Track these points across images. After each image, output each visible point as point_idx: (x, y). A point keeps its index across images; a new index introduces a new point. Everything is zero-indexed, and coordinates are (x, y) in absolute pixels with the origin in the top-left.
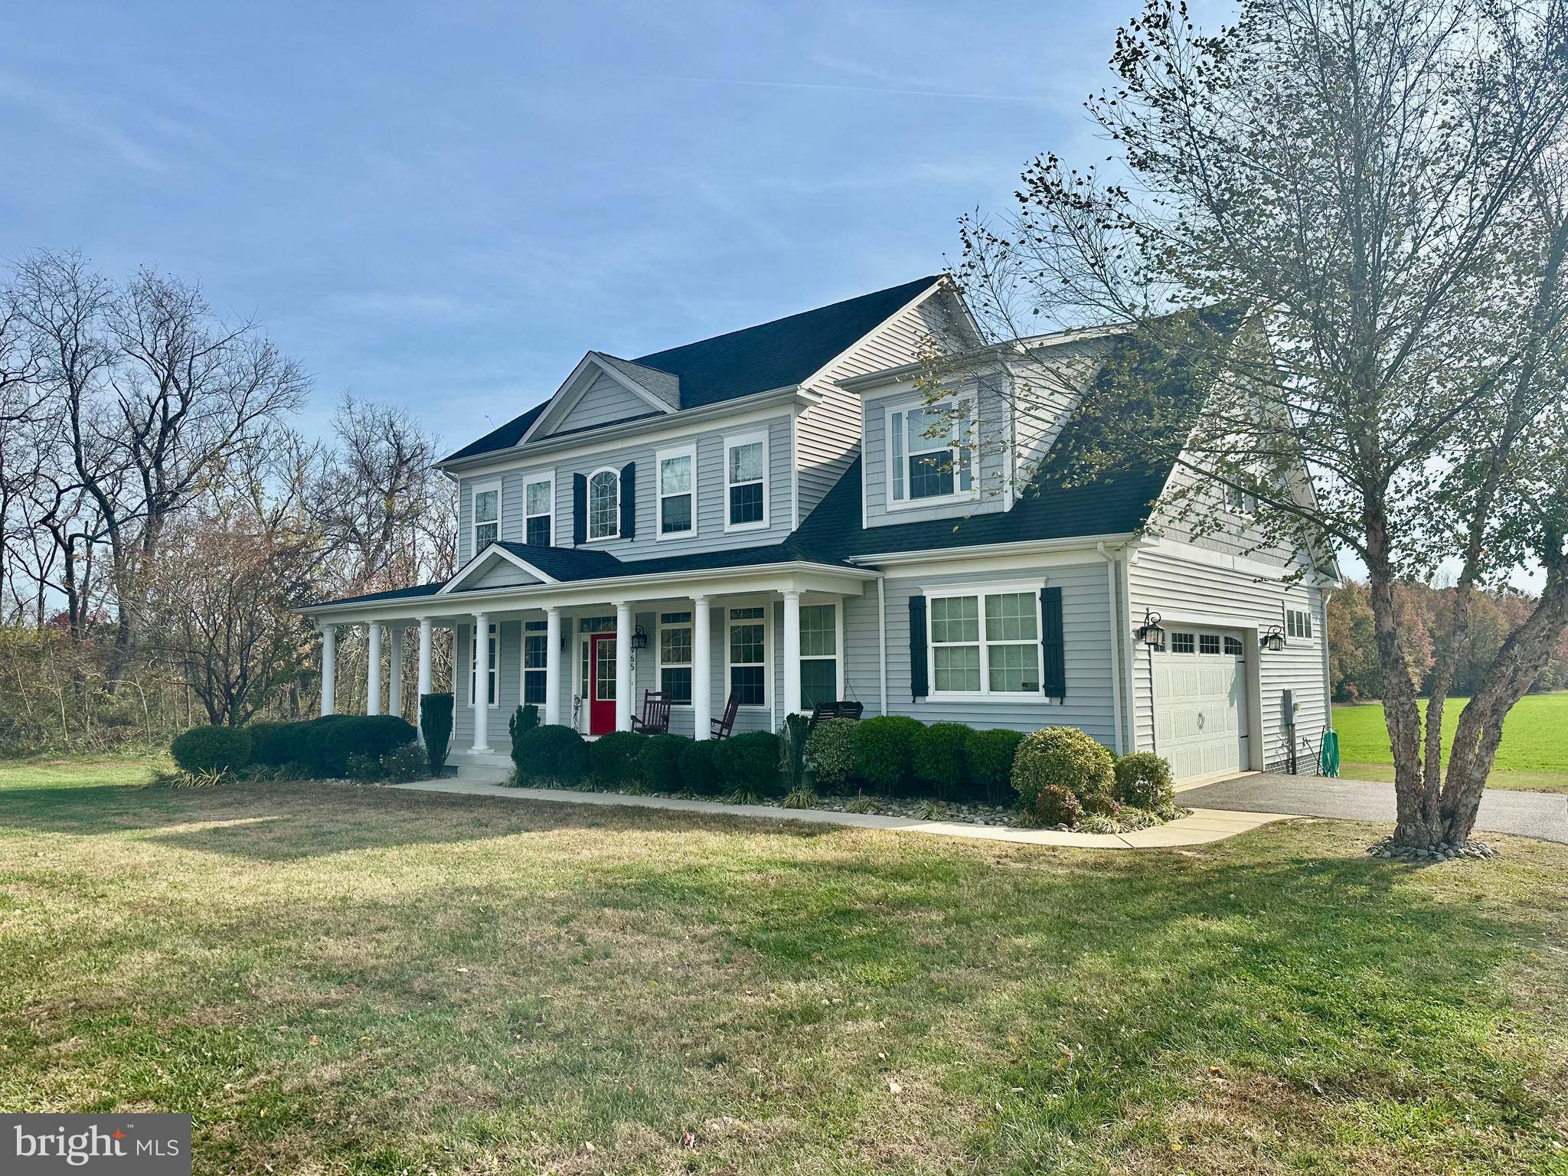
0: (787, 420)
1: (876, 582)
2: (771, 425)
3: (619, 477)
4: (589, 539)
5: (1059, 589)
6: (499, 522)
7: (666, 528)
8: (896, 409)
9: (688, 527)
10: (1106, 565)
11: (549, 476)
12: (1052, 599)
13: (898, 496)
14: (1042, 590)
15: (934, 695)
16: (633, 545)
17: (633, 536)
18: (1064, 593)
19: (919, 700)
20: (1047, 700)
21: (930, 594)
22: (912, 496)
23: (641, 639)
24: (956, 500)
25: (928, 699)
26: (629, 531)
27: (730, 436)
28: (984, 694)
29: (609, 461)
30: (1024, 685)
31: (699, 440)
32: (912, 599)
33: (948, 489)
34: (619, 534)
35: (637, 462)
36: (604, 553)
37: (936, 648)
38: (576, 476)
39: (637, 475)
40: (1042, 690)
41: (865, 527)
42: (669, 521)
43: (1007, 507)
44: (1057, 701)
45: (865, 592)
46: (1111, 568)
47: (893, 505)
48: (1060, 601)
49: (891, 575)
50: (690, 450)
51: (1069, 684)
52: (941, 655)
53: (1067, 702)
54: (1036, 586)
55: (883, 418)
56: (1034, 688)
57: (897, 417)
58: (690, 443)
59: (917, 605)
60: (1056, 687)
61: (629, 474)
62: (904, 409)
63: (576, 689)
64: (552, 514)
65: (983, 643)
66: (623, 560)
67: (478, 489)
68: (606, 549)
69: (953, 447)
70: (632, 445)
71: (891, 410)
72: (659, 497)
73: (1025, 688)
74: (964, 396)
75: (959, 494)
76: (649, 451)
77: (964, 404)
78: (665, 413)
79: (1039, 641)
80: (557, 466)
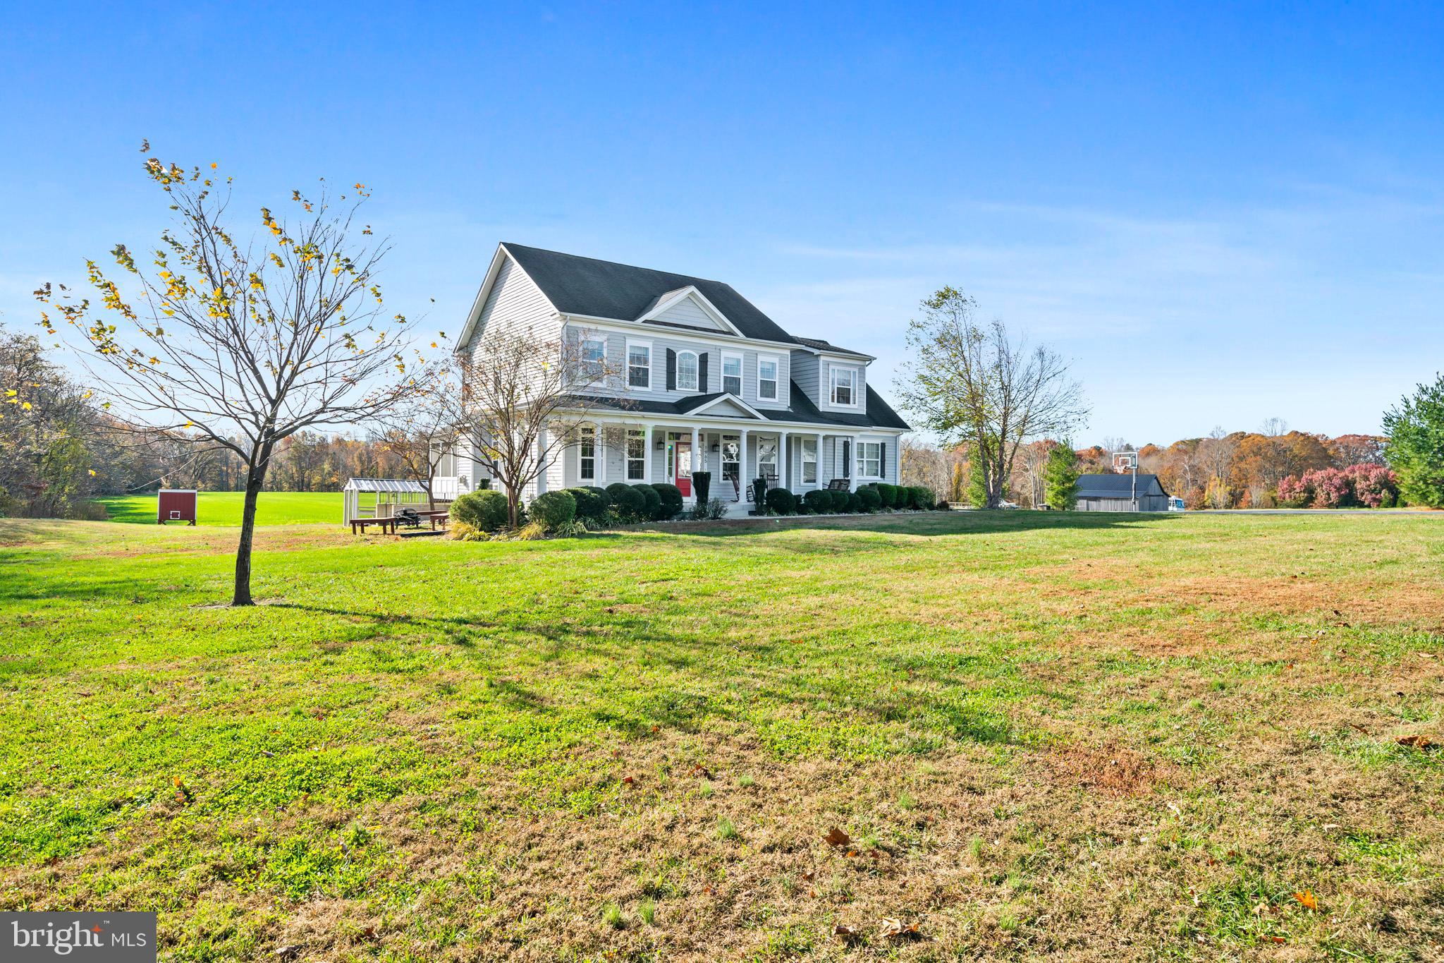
3: (698, 358)
4: (677, 388)
6: (605, 363)
8: (833, 367)
11: (647, 344)
12: (883, 445)
13: (833, 401)
14: (881, 444)
22: (837, 402)
26: (704, 388)
29: (691, 347)
31: (745, 352)
32: (844, 441)
33: (848, 402)
34: (697, 390)
35: (709, 353)
38: (668, 350)
39: (709, 360)
40: (879, 476)
42: (726, 388)
47: (830, 404)
50: (740, 356)
54: (879, 442)
55: (829, 369)
56: (878, 473)
57: (833, 371)
59: (846, 445)
60: (883, 476)
61: (704, 359)
62: (836, 368)
63: (666, 471)
67: (584, 337)
69: (851, 388)
70: (707, 344)
71: (831, 367)
72: (723, 375)
73: (875, 473)
74: (854, 370)
75: (852, 405)
76: (720, 349)
77: (854, 373)
78: (734, 334)
79: (879, 460)
80: (656, 340)
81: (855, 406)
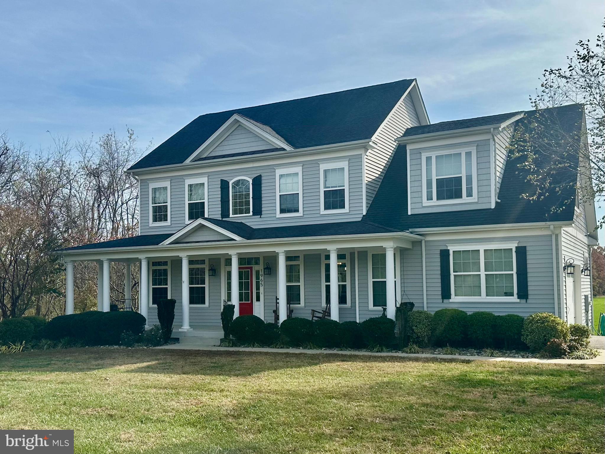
0: (360, 157)
1: (420, 242)
2: (350, 159)
3: (251, 182)
4: (231, 216)
5: (525, 247)
6: (169, 204)
7: (282, 211)
8: (428, 154)
9: (297, 211)
10: (551, 236)
11: (204, 180)
12: (521, 252)
13: (430, 198)
14: (517, 248)
15: (454, 299)
16: (261, 220)
17: (261, 214)
18: (528, 249)
19: (445, 301)
20: (518, 300)
21: (452, 249)
22: (438, 198)
23: (269, 270)
24: (464, 202)
25: (451, 301)
26: (258, 211)
27: (323, 163)
28: (483, 298)
29: (244, 173)
30: (505, 293)
31: (303, 164)
32: (441, 251)
33: (459, 195)
34: (251, 214)
35: (263, 175)
36: (241, 223)
37: (455, 275)
38: (222, 181)
39: (263, 182)
40: (516, 296)
41: (409, 213)
42: (283, 207)
43: (493, 206)
44: (524, 301)
45: (413, 246)
46: (554, 237)
47: (426, 203)
48: (526, 253)
49: (429, 238)
50: (298, 169)
51: (530, 292)
52: (458, 279)
53: (529, 301)
54: (513, 246)
55: (421, 159)
56: (512, 294)
57: (429, 159)
58: (298, 166)
59: (445, 254)
60: (523, 294)
61: (257, 182)
62: (433, 155)
63: (224, 296)
64: (206, 201)
65: (483, 273)
66: (254, 227)
67: (153, 185)
68: (243, 221)
69: (463, 175)
70: (258, 167)
71: (424, 155)
72: (278, 194)
73: (506, 294)
74: (468, 149)
75: (465, 199)
76: (273, 169)
77: (469, 154)
78: (284, 150)
79: (514, 272)
80: (209, 175)
81: (474, 198)
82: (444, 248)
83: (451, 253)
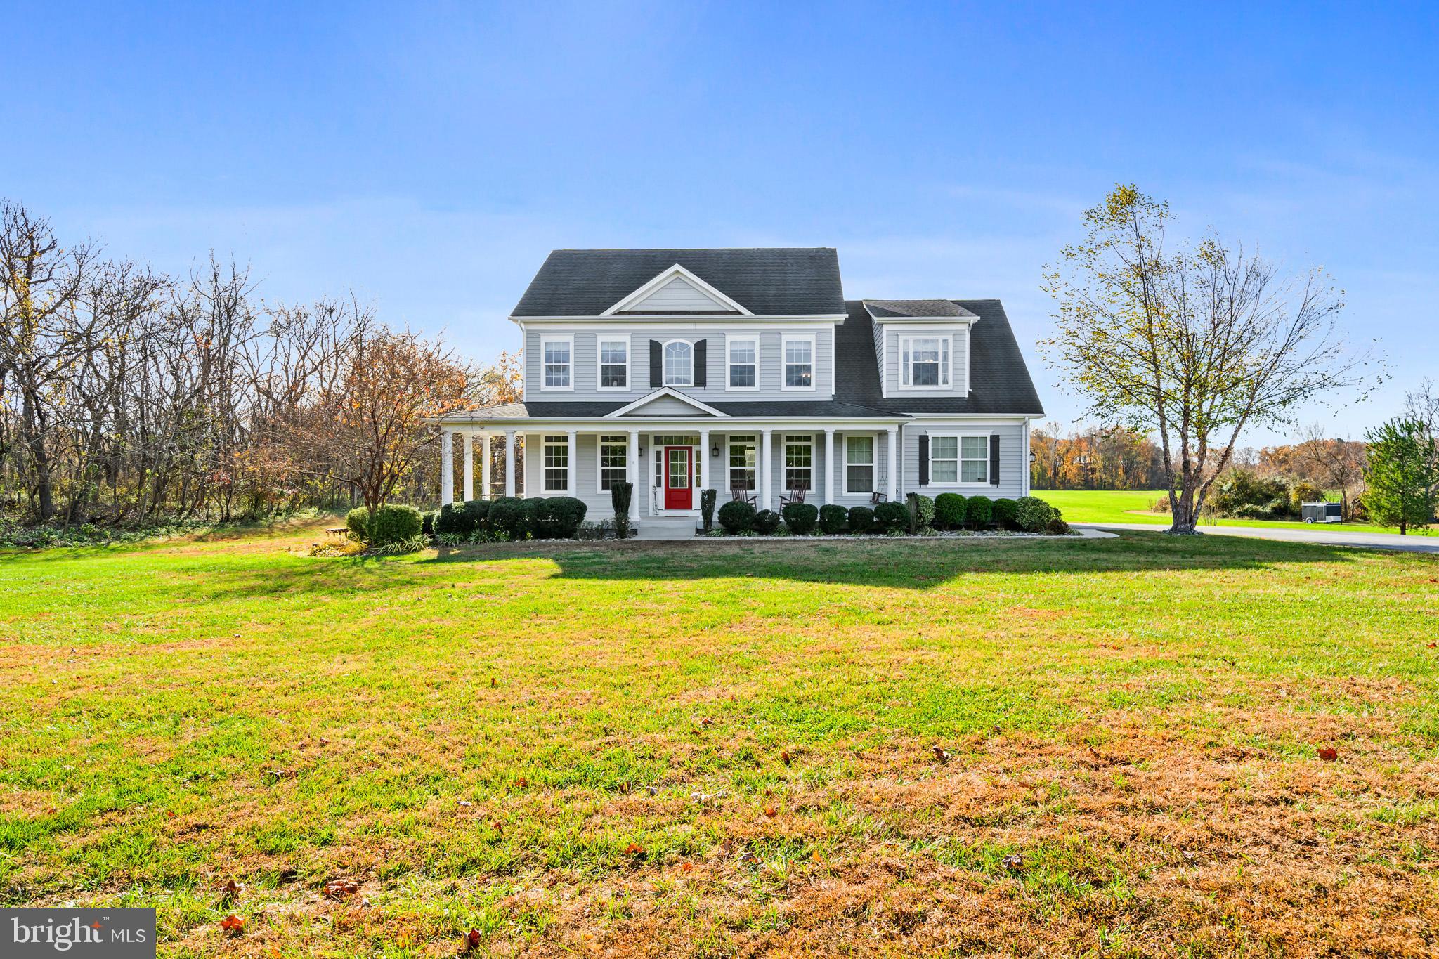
2: (817, 332)
3: (692, 347)
4: (664, 384)
5: (999, 436)
7: (733, 384)
8: (906, 337)
9: (753, 384)
12: (995, 440)
13: (906, 382)
14: (992, 437)
15: (931, 484)
16: (707, 392)
17: (705, 386)
18: (1001, 437)
19: (923, 485)
20: (991, 485)
21: (931, 434)
22: (914, 383)
23: (715, 450)
24: (940, 388)
25: (928, 485)
26: (701, 382)
27: (784, 334)
28: (959, 483)
29: (683, 336)
31: (762, 333)
32: (921, 437)
33: (935, 382)
34: (692, 384)
35: (708, 340)
37: (934, 461)
38: (651, 341)
39: (708, 348)
40: (988, 481)
41: (884, 396)
42: (736, 379)
43: (966, 395)
44: (996, 486)
46: (1024, 427)
47: (902, 387)
48: (999, 441)
50: (755, 338)
51: (1001, 478)
52: (936, 464)
53: (1000, 487)
54: (988, 434)
55: (898, 342)
56: (985, 480)
57: (906, 343)
58: (755, 334)
59: (923, 440)
60: (995, 480)
62: (911, 338)
63: (652, 480)
65: (959, 459)
67: (547, 339)
69: (940, 362)
70: (703, 329)
71: (901, 338)
72: (728, 364)
73: (979, 480)
74: (945, 337)
75: (941, 386)
76: (723, 333)
77: (945, 341)
78: (738, 313)
79: (988, 459)
80: (633, 333)
81: (949, 386)
82: (924, 434)
83: (930, 438)
